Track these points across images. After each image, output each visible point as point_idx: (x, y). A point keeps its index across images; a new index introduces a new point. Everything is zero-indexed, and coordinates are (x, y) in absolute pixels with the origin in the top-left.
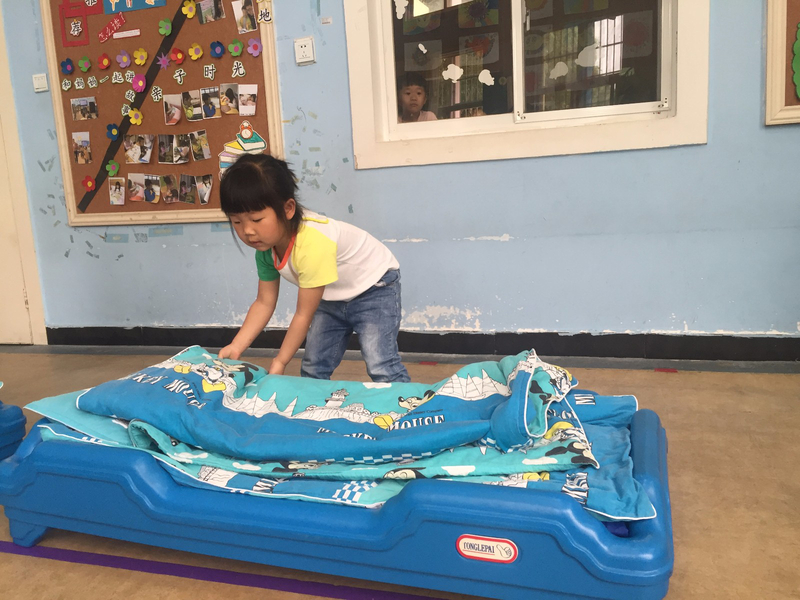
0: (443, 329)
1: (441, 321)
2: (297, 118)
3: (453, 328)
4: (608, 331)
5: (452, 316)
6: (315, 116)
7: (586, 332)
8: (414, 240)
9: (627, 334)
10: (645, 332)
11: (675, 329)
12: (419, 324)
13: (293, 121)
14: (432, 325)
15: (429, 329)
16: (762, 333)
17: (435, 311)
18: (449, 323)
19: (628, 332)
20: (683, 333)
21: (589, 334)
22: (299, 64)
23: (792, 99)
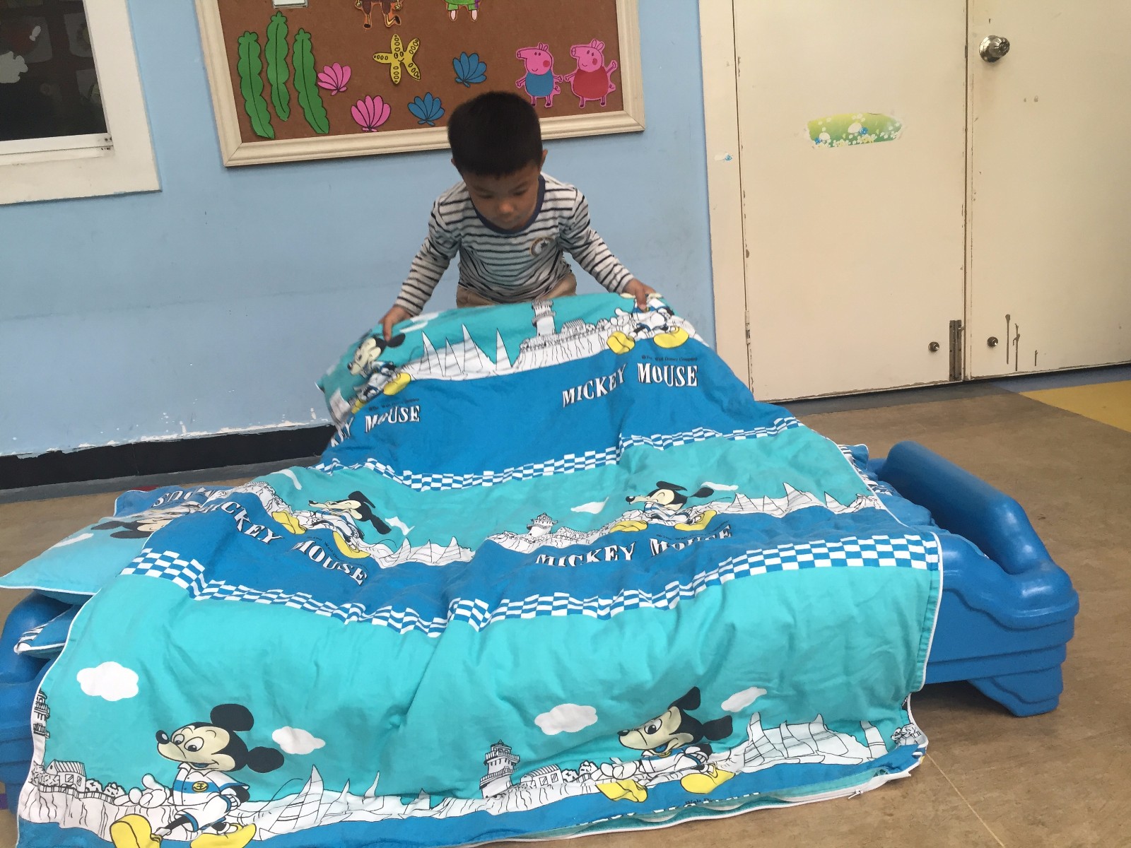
4: (85, 445)
7: (55, 449)
9: (110, 447)
10: (132, 441)
11: (170, 434)
16: (273, 426)
19: (112, 443)
20: (180, 438)
21: (60, 452)
23: (249, 134)
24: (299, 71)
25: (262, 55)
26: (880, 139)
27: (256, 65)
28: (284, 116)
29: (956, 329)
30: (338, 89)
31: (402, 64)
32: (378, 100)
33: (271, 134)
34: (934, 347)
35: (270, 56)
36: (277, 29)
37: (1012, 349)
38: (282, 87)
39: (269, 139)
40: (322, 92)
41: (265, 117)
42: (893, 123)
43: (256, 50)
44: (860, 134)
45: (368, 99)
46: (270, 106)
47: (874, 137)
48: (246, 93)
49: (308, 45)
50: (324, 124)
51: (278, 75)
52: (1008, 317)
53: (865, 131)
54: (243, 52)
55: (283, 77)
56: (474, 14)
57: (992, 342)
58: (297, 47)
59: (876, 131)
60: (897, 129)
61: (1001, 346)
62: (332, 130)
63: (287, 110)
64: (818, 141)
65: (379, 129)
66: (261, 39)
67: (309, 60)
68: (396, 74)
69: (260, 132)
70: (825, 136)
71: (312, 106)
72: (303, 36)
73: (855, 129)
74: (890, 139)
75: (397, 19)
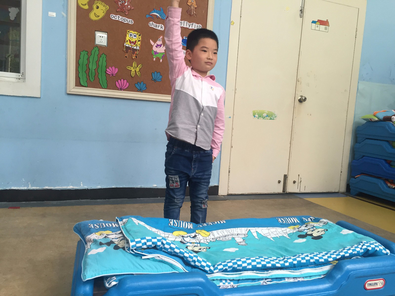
10: (8, 188)
11: (24, 187)
16: (65, 187)
20: (28, 189)
23: (78, 84)
24: (100, 66)
25: (88, 59)
26: (271, 119)
27: (86, 62)
28: (92, 80)
29: (286, 177)
30: (113, 75)
31: (135, 71)
32: (125, 81)
33: (86, 85)
34: (279, 182)
35: (91, 60)
36: (95, 52)
37: (299, 184)
38: (93, 71)
39: (85, 87)
40: (107, 75)
41: (85, 79)
42: (275, 115)
43: (86, 56)
44: (266, 117)
45: (122, 80)
46: (88, 76)
47: (269, 118)
48: (80, 70)
49: (105, 59)
50: (106, 85)
51: (93, 67)
52: (299, 175)
53: (267, 116)
54: (82, 56)
55: (94, 67)
56: (161, 60)
57: (294, 182)
58: (101, 59)
59: (270, 116)
60: (276, 117)
61: (296, 183)
62: (108, 88)
63: (93, 78)
64: (255, 117)
65: (124, 90)
66: (89, 54)
67: (105, 64)
68: (133, 74)
69: (82, 84)
70: (257, 115)
71: (103, 78)
72: (103, 55)
73: (265, 115)
74: (273, 119)
75: (136, 57)
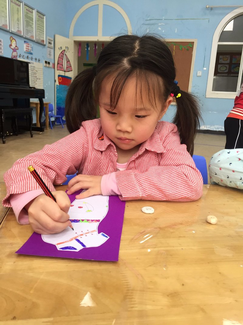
0: (218, 130)
1: (218, 128)
2: (195, 86)
3: (220, 130)
5: (220, 128)
6: (199, 86)
8: (215, 112)
12: (213, 129)
13: (194, 87)
14: (215, 129)
15: (215, 130)
17: (216, 126)
18: (219, 129)
22: (197, 76)
